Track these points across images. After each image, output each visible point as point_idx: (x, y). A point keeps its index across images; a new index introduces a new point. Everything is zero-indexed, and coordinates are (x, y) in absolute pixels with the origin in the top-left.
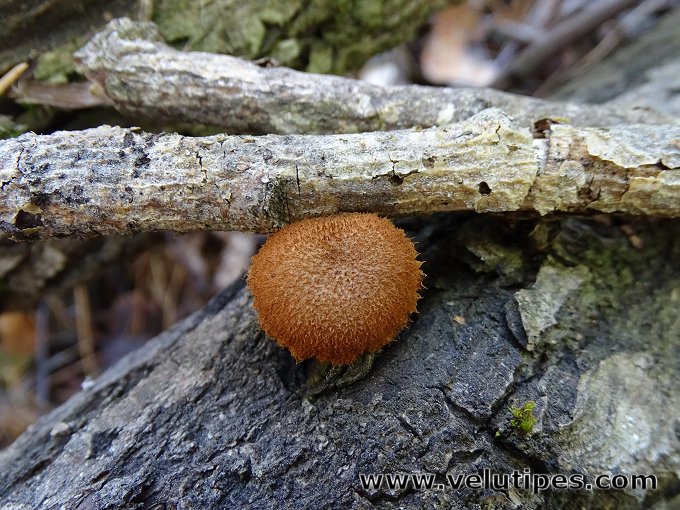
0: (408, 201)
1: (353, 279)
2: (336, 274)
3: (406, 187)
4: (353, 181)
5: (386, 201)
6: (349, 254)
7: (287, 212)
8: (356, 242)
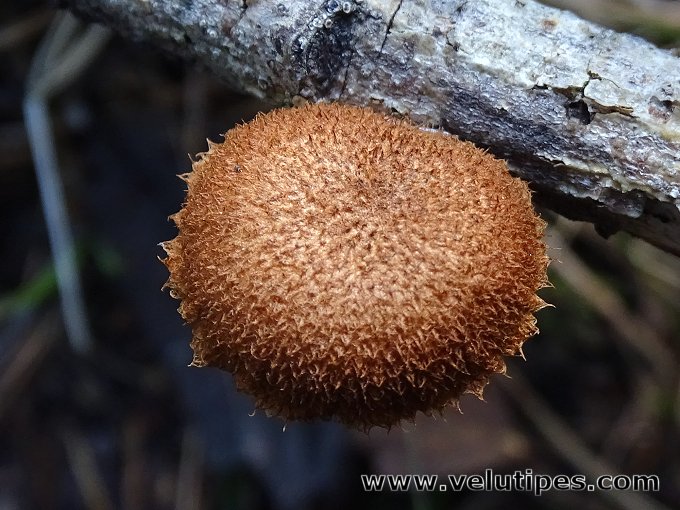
0: (583, 166)
1: (379, 249)
2: (356, 224)
3: (594, 135)
4: (495, 75)
5: (543, 147)
6: (400, 201)
7: (341, 78)
8: (426, 186)
